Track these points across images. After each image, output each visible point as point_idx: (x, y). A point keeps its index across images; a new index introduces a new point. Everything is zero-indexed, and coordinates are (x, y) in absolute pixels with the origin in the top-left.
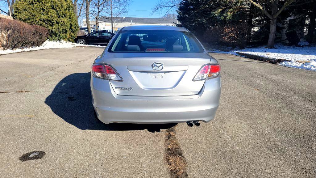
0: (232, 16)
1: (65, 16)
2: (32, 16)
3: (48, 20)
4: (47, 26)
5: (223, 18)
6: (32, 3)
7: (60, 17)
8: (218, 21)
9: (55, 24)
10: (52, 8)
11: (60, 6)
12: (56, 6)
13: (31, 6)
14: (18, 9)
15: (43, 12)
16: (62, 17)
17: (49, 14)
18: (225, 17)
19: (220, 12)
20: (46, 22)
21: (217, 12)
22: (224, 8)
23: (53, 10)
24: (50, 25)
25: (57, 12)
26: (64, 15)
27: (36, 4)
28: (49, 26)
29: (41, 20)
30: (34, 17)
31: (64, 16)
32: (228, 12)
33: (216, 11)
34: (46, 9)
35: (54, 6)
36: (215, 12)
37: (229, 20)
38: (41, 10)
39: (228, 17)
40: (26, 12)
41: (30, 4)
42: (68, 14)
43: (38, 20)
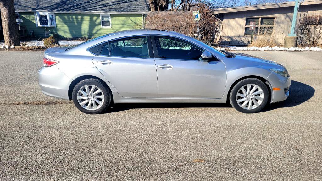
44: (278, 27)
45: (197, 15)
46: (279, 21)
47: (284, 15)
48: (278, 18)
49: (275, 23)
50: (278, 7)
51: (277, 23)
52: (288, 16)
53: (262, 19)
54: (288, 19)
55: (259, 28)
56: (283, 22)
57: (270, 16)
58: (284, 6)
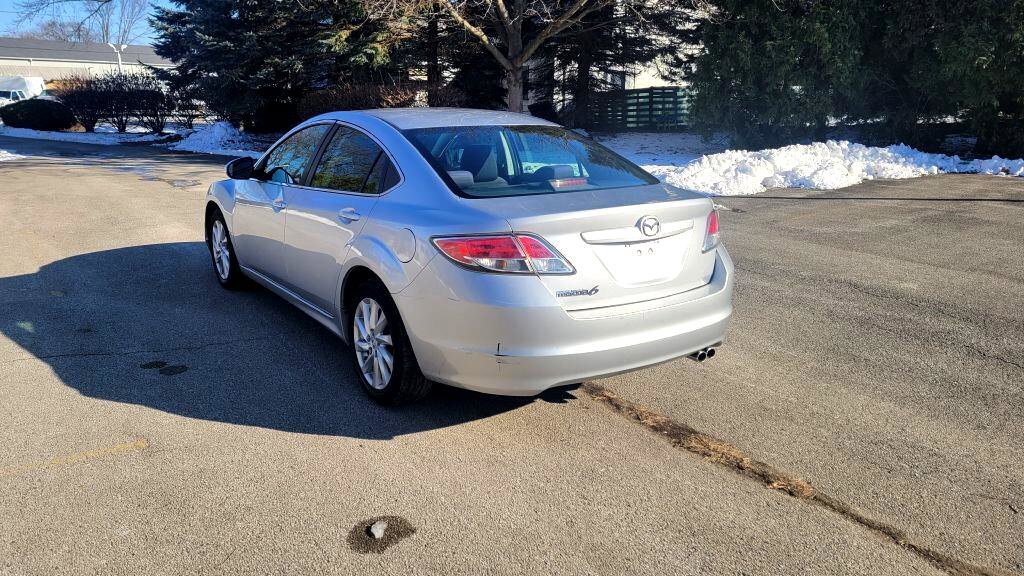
0: (389, 53)
5: (364, 59)
8: (348, 67)
18: (371, 57)
19: (346, 40)
21: (336, 40)
22: (355, 28)
32: (374, 40)
33: (334, 36)
36: (332, 41)
37: (382, 67)
39: (379, 59)
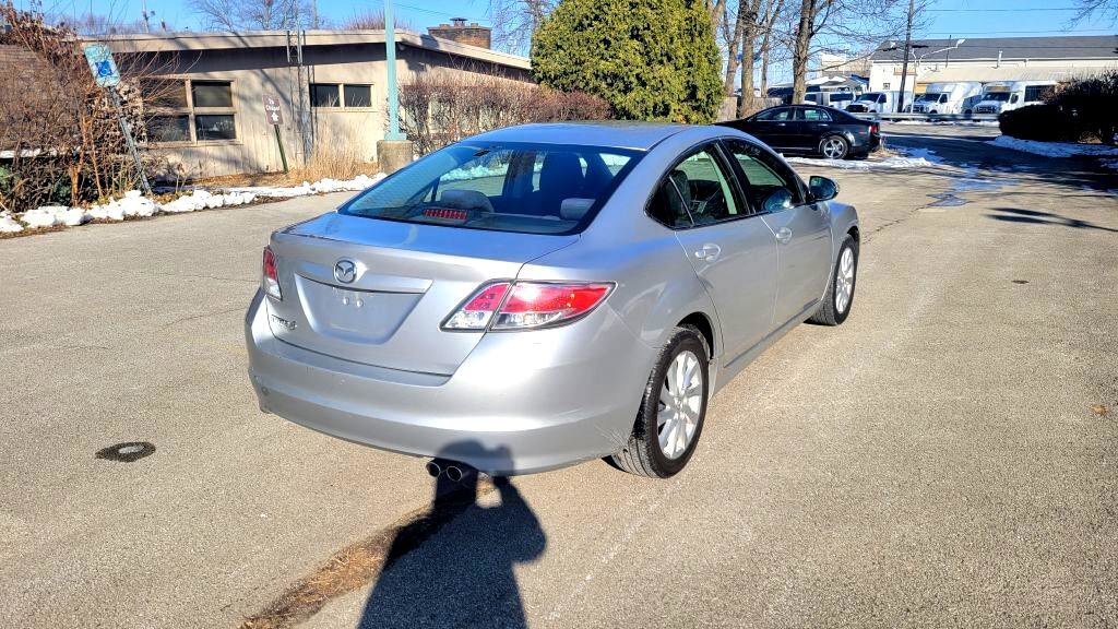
1: (669, 59)
2: (576, 63)
3: (615, 76)
4: (610, 94)
6: (581, 24)
7: (654, 63)
9: (633, 86)
10: (632, 37)
11: (656, 28)
12: (645, 29)
13: (577, 33)
14: (541, 47)
15: (605, 52)
16: (661, 62)
17: (621, 55)
20: (609, 81)
23: (635, 43)
24: (620, 91)
25: (646, 47)
26: (667, 54)
27: (590, 25)
28: (615, 92)
29: (597, 76)
30: (578, 67)
31: (665, 59)
34: (613, 42)
35: (638, 30)
38: (602, 46)
40: (562, 52)
41: (576, 29)
42: (681, 53)
43: (588, 77)
44: (249, 111)
45: (105, 64)
46: (247, 93)
47: (257, 75)
48: (243, 82)
49: (235, 101)
50: (242, 46)
51: (243, 98)
52: (268, 79)
53: (194, 83)
54: (269, 87)
55: (192, 116)
56: (258, 98)
57: (218, 76)
58: (258, 44)
